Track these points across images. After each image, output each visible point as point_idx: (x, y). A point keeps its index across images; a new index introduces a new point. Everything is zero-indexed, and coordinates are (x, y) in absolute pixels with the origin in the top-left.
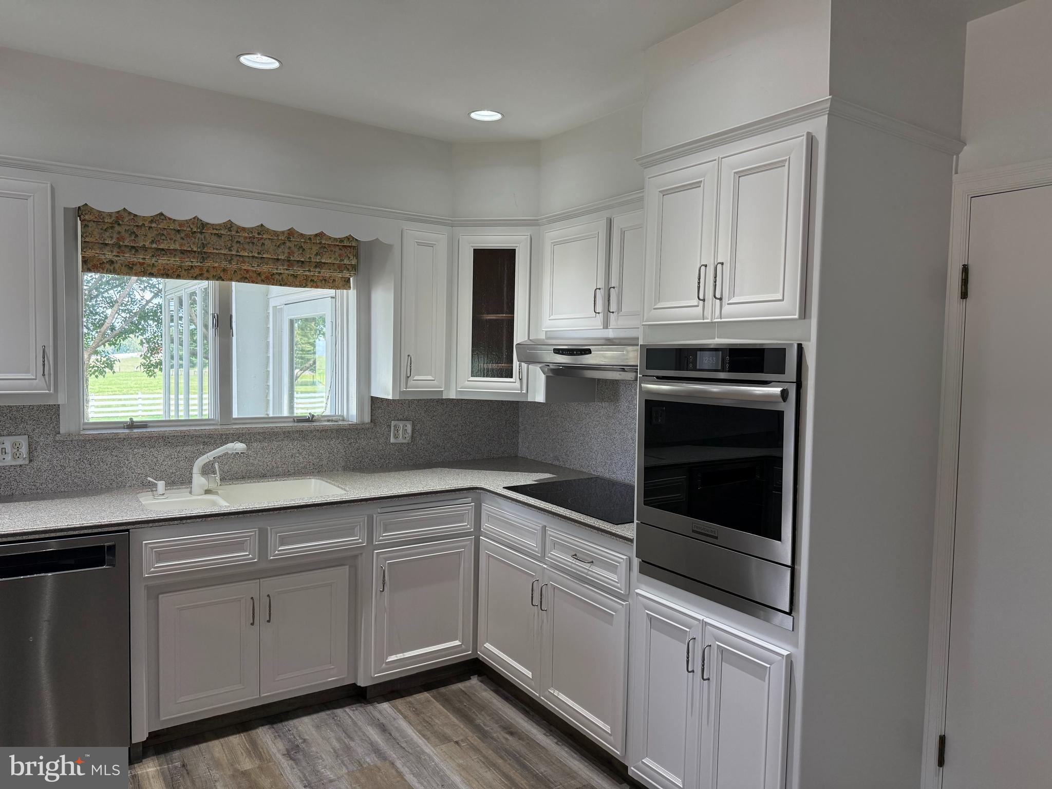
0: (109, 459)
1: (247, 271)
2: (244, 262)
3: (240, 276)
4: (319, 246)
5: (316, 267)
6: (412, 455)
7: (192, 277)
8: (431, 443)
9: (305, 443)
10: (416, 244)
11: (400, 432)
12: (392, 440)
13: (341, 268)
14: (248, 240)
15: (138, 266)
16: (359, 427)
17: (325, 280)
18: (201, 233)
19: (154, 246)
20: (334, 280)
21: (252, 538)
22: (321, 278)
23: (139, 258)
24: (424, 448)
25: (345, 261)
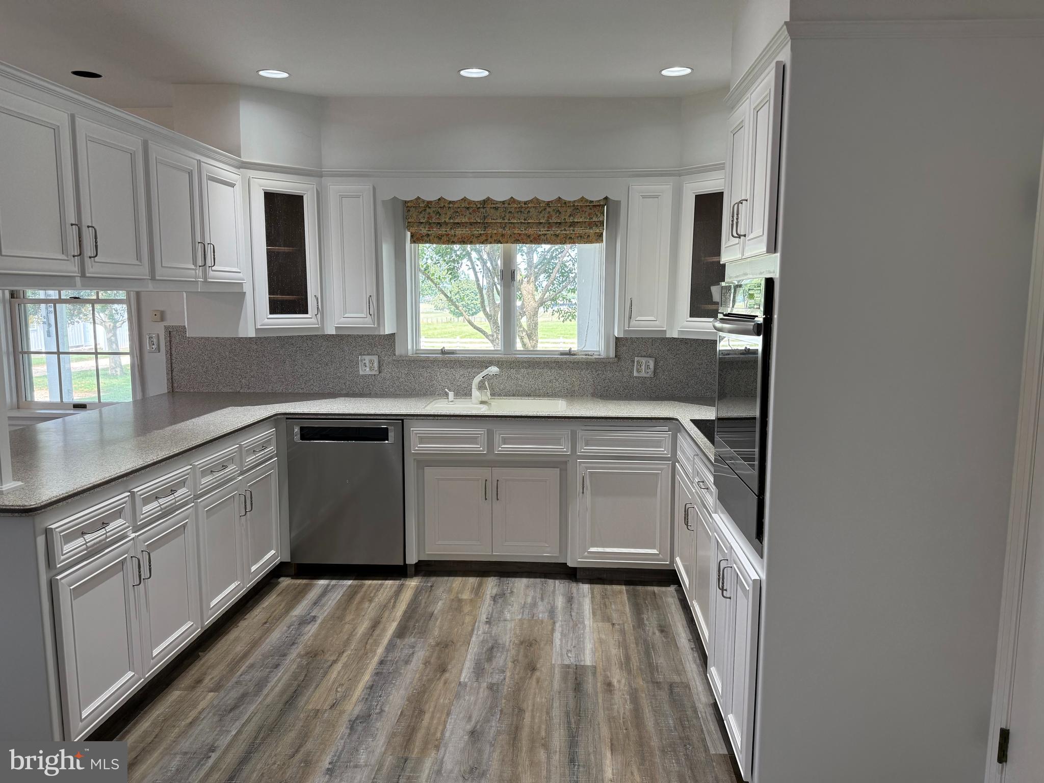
0: (425, 375)
1: (520, 235)
2: (514, 228)
3: (514, 239)
4: (573, 208)
5: (570, 226)
6: (654, 388)
7: (480, 242)
8: (674, 379)
9: (560, 371)
10: (641, 197)
11: (643, 367)
12: (635, 374)
13: (591, 225)
14: (518, 210)
15: (445, 236)
16: (604, 361)
17: (581, 237)
18: (484, 208)
19: (452, 221)
20: (589, 236)
21: (482, 435)
22: (577, 235)
23: (442, 231)
24: (666, 383)
25: (594, 218)
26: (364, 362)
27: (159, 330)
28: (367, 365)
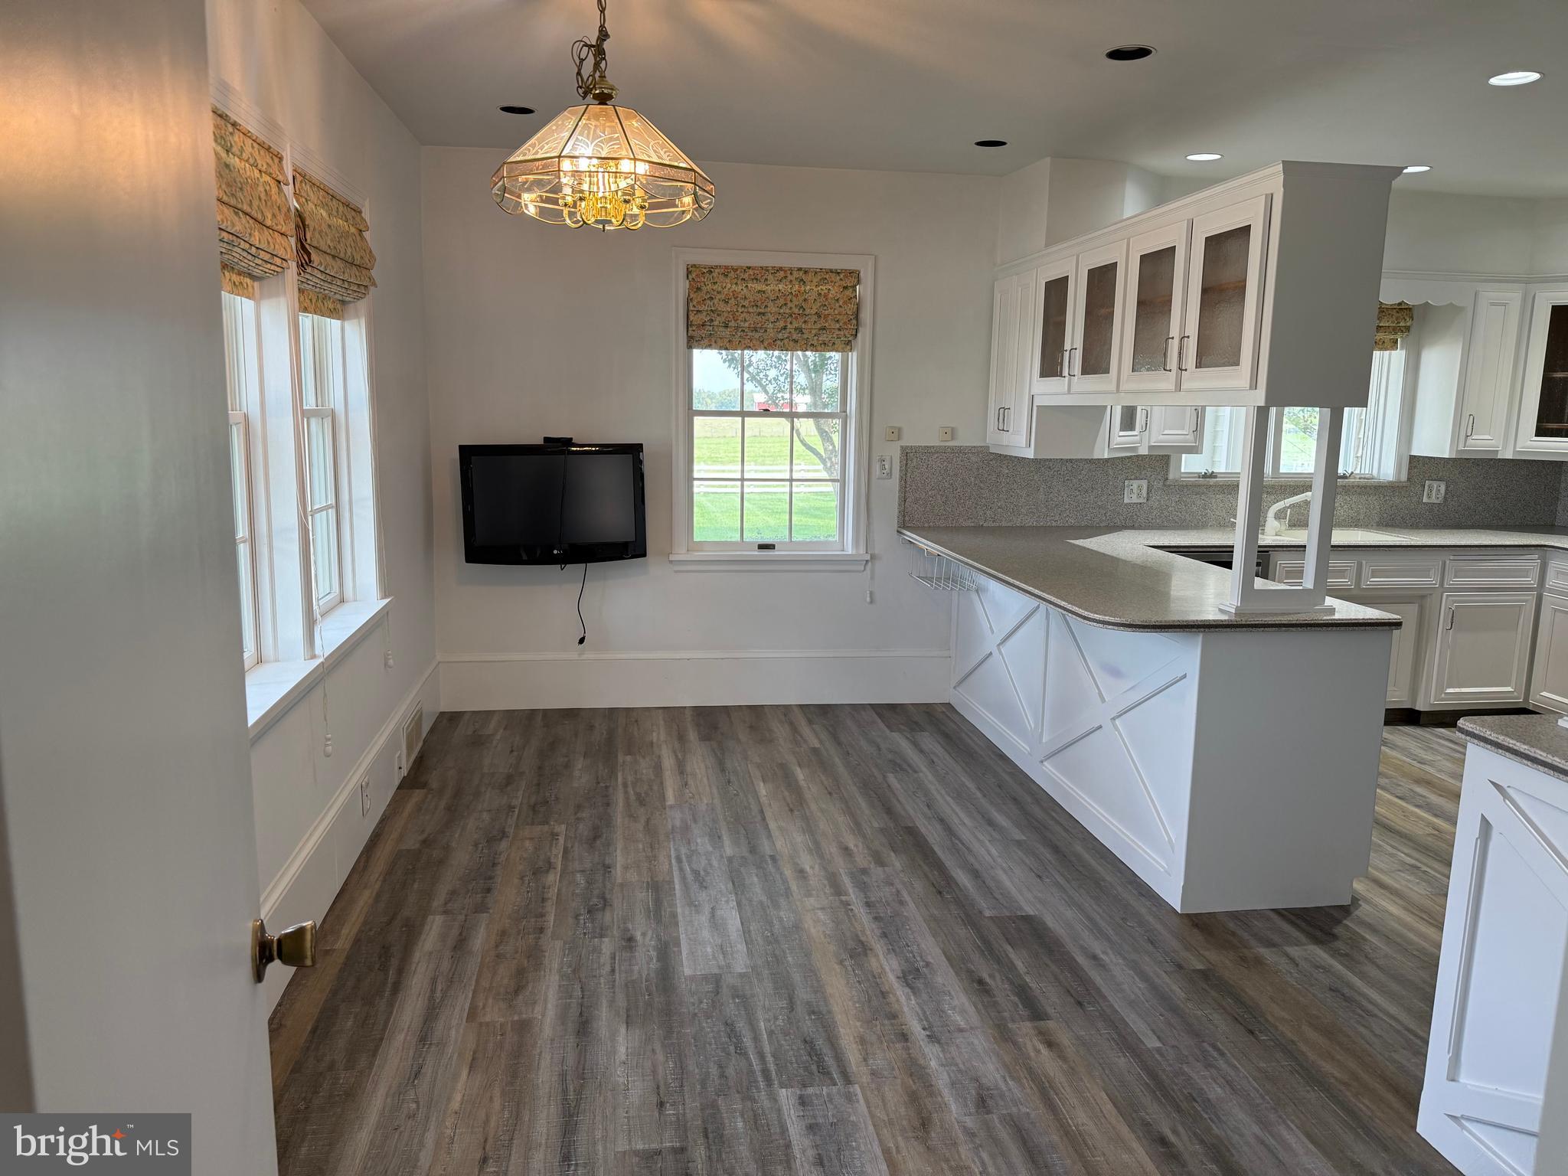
26: (1131, 487)
27: (894, 452)
28: (1135, 492)
